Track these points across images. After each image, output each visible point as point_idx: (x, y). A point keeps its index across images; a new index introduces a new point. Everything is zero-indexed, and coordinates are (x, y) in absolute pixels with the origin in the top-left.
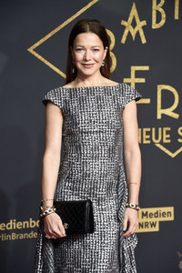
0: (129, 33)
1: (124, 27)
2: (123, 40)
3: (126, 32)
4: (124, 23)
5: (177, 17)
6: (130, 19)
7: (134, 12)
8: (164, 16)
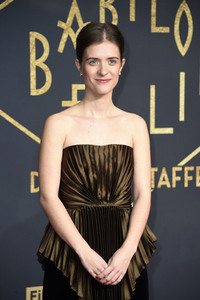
0: (69, 38)
1: (61, 31)
2: (61, 48)
3: (65, 37)
4: (61, 24)
5: (132, 18)
6: (70, 19)
7: (75, 10)
8: (115, 16)
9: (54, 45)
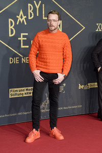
9: (16, 22)
